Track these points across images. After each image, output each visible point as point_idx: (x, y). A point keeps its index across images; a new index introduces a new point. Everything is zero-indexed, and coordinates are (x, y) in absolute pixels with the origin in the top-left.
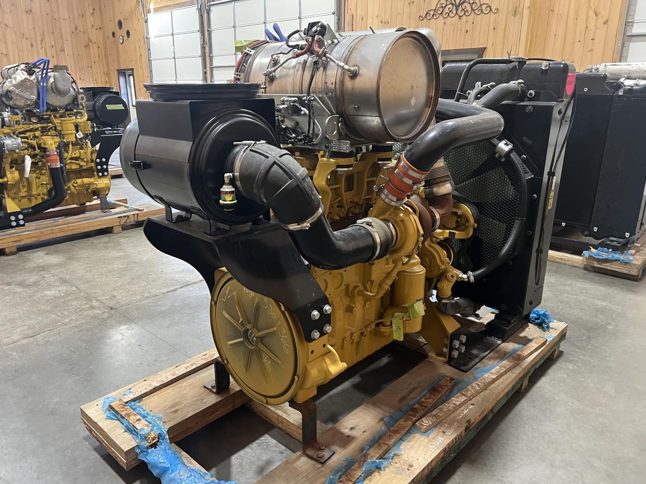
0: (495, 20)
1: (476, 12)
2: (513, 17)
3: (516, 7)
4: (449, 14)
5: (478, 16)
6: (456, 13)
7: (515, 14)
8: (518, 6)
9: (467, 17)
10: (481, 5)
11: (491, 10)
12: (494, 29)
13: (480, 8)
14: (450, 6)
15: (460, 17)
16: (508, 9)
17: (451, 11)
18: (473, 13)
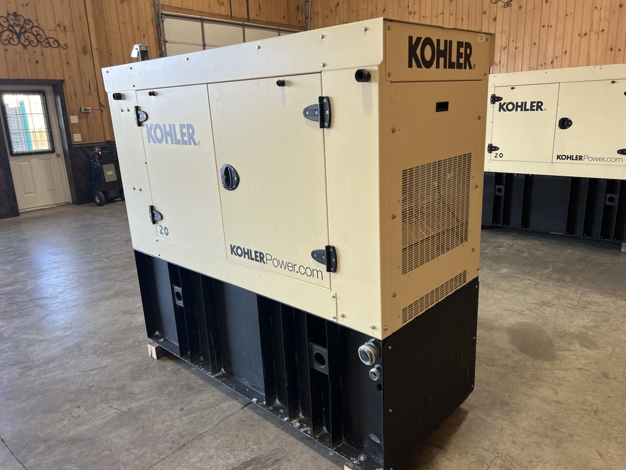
0: (66, 55)
1: (43, 44)
2: (83, 55)
3: (84, 46)
4: (9, 42)
5: (46, 48)
6: (19, 42)
7: (85, 51)
8: (86, 46)
9: (34, 48)
10: (47, 39)
11: (59, 44)
12: (68, 63)
13: (46, 41)
14: (8, 33)
15: (25, 47)
16: (76, 47)
17: (11, 38)
18: (39, 45)
